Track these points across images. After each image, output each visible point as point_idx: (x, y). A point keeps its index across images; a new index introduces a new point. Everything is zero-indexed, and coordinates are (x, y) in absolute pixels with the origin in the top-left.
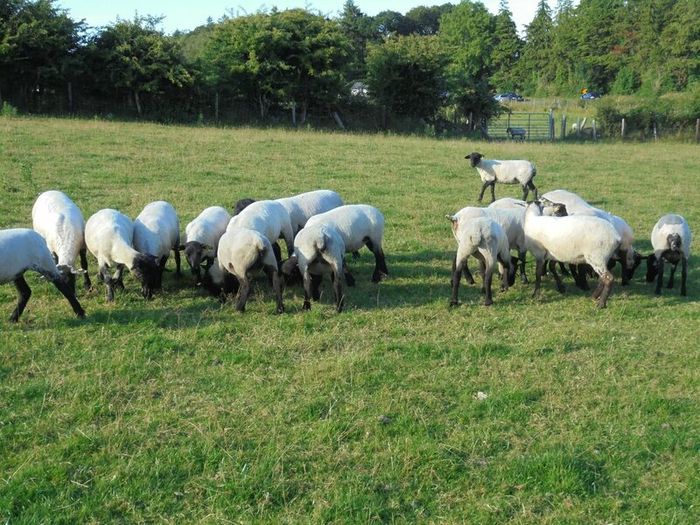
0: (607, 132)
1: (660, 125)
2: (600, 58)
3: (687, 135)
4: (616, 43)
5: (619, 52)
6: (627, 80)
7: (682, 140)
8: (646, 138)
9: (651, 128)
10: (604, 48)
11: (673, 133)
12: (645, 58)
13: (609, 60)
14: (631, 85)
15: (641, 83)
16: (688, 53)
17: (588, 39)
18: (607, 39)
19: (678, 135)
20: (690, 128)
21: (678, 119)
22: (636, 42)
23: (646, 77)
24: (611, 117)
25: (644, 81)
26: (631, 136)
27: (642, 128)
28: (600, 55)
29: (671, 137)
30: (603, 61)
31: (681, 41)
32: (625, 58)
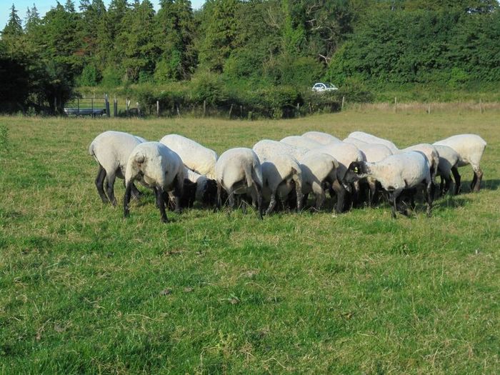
0: (148, 112)
1: (181, 105)
2: (66, 58)
3: (199, 112)
4: (79, 46)
5: (82, 54)
6: (91, 75)
7: (196, 116)
8: (173, 115)
9: (175, 108)
10: (69, 51)
11: (189, 111)
12: (104, 59)
13: (74, 59)
14: (94, 79)
15: (102, 77)
16: (138, 55)
17: (56, 43)
18: (71, 43)
19: (193, 112)
20: (200, 107)
21: (191, 102)
22: (94, 46)
23: (107, 73)
24: (150, 100)
25: (105, 76)
26: (163, 114)
27: (170, 108)
28: (66, 56)
29: (188, 114)
30: (70, 61)
31: (133, 46)
32: (87, 58)
